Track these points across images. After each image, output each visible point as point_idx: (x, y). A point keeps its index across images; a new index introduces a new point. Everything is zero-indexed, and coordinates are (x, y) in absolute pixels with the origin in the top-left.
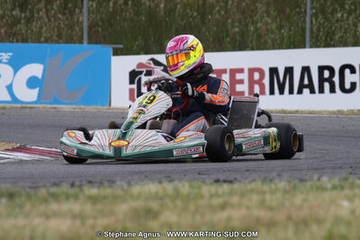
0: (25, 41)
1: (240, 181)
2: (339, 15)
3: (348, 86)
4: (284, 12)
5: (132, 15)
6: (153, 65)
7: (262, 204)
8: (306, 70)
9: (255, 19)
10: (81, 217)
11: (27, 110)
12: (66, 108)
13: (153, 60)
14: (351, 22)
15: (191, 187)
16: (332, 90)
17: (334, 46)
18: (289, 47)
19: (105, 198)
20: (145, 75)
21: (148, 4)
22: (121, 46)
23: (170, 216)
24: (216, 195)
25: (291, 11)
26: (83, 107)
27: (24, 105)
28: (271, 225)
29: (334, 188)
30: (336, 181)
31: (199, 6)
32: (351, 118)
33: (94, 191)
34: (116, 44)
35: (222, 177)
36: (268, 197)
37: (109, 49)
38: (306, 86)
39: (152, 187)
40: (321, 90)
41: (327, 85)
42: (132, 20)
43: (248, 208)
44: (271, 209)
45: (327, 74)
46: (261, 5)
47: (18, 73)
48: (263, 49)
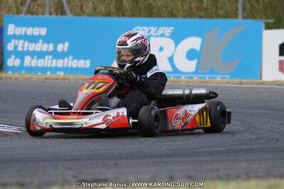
22: (272, 21)
34: (267, 18)
37: (261, 24)
47: (178, 47)
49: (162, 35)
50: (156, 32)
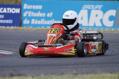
49: (97, 9)
50: (94, 7)
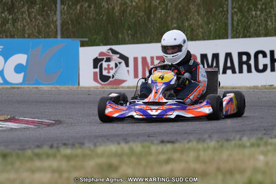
0: (12, 36)
1: (179, 142)
2: (254, 13)
3: (261, 67)
4: (211, 11)
5: (94, 16)
6: (111, 54)
7: (197, 159)
8: (229, 55)
9: (189, 17)
10: (59, 171)
11: (15, 90)
12: (45, 87)
13: (111, 49)
14: (263, 19)
15: (143, 147)
16: (249, 71)
17: (250, 37)
18: (215, 38)
19: (76, 156)
20: (106, 61)
21: (107, 7)
22: (87, 40)
23: (126, 169)
24: (161, 153)
25: (216, 10)
26: (58, 86)
27: (13, 86)
28: (204, 175)
29: (252, 145)
30: (253, 140)
31: (145, 8)
32: (264, 92)
33: (68, 151)
34: (80, 38)
35: (166, 139)
36: (201, 153)
37: (77, 42)
38: (229, 68)
39: (113, 148)
40: (241, 71)
41: (245, 67)
42: (95, 19)
43: (187, 162)
44: (204, 162)
45: (244, 58)
46: (193, 6)
47: (7, 63)
48: (195, 40)
